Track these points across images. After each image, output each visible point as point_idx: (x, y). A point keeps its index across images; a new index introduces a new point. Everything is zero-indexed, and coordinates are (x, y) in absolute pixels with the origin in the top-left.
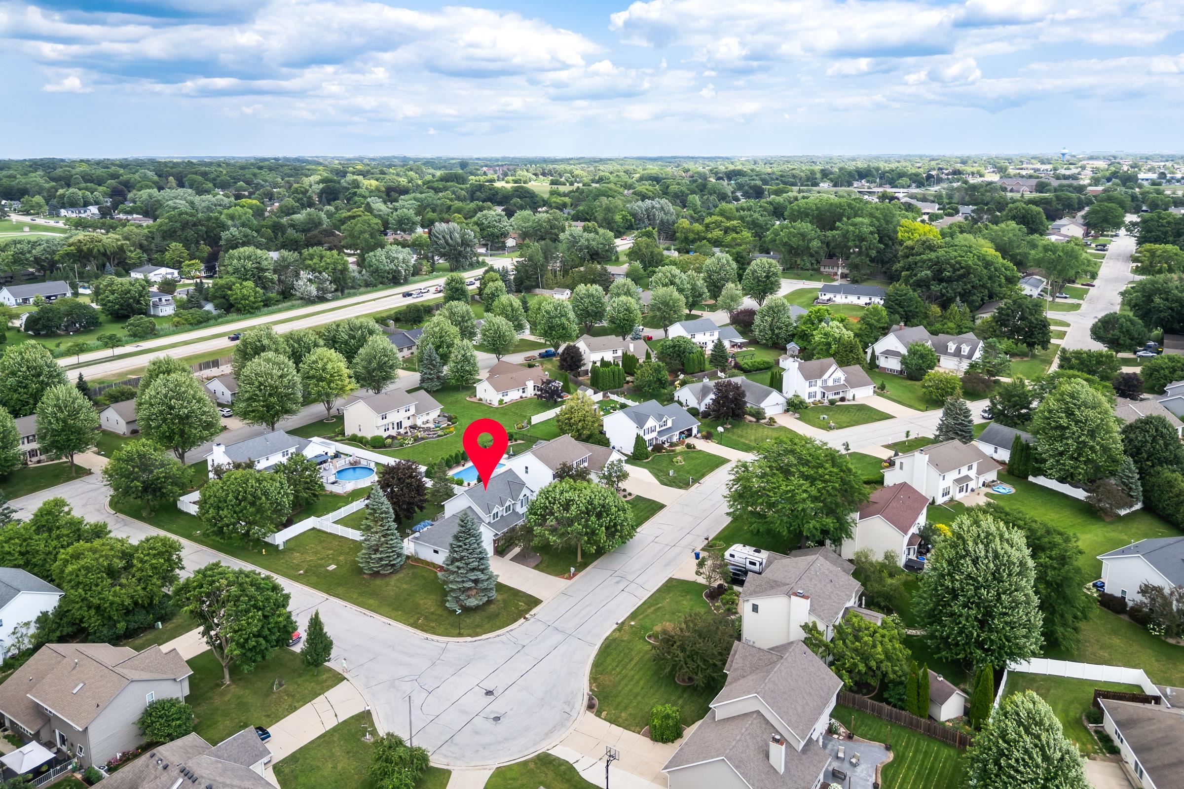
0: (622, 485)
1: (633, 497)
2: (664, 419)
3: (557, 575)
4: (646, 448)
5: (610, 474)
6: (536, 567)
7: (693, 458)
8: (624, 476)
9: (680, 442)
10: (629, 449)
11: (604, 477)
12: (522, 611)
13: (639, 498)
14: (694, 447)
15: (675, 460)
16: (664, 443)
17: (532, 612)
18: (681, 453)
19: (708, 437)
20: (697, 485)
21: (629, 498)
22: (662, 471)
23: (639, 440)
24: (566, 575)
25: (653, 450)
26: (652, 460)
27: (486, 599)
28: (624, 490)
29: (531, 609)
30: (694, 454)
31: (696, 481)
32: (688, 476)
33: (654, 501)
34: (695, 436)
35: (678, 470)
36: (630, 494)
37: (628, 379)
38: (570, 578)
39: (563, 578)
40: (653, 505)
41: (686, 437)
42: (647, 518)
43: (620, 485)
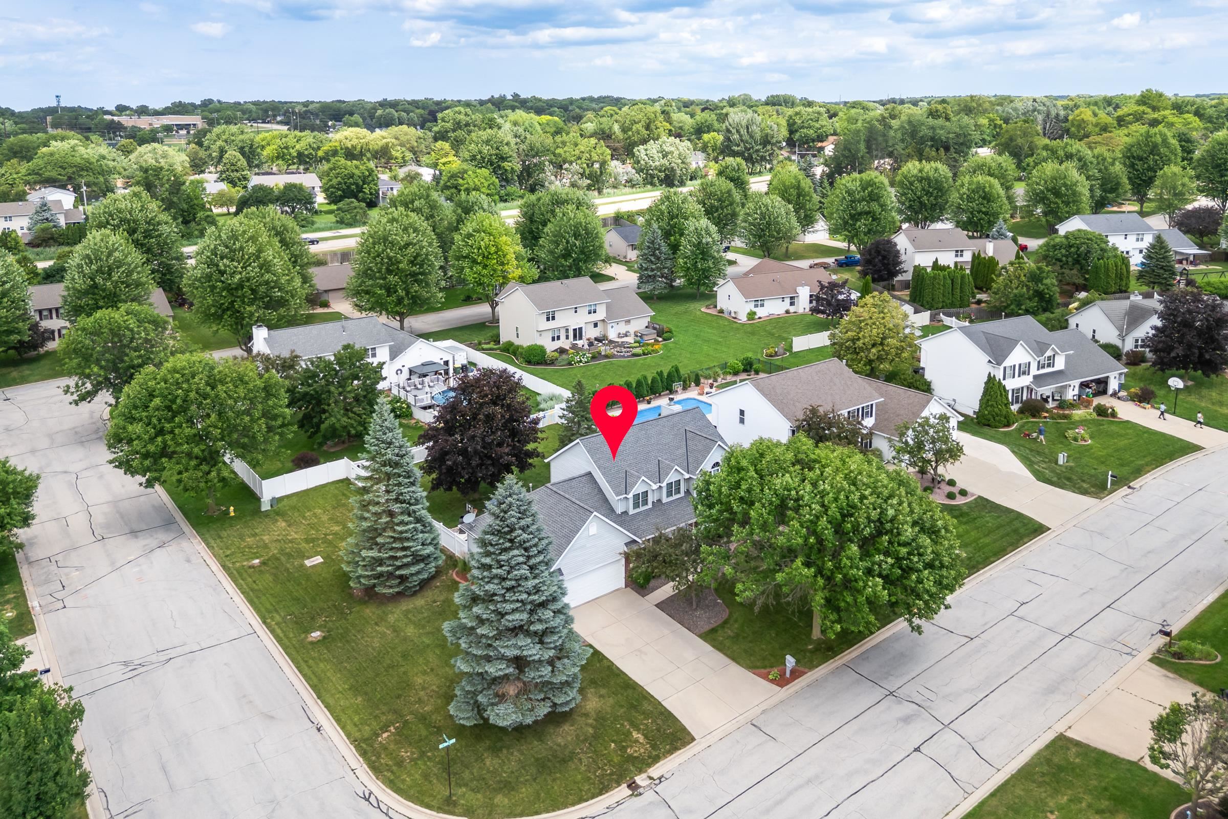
0: (947, 470)
1: (969, 499)
2: (1049, 353)
3: (752, 667)
4: (1007, 405)
5: (920, 446)
6: (709, 636)
7: (1111, 435)
8: (954, 452)
9: (1081, 401)
10: (971, 404)
11: (906, 449)
12: (632, 759)
13: (983, 504)
14: (1114, 414)
15: (1070, 433)
16: (1046, 400)
17: (655, 771)
18: (1083, 422)
19: (1144, 398)
20: (1124, 490)
21: (960, 501)
22: (1039, 453)
23: (993, 388)
24: (774, 673)
25: (1021, 411)
26: (1018, 430)
27: (543, 710)
28: (951, 483)
29: (656, 759)
30: (1114, 428)
31: (1121, 481)
32: (1102, 468)
33: (1019, 516)
34: (1114, 395)
35: (1078, 455)
36: (963, 493)
37: (978, 296)
38: (781, 681)
39: (765, 677)
40: (1017, 524)
41: (1096, 394)
42: (1000, 553)
43: (941, 470)
